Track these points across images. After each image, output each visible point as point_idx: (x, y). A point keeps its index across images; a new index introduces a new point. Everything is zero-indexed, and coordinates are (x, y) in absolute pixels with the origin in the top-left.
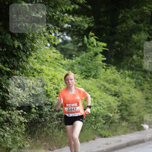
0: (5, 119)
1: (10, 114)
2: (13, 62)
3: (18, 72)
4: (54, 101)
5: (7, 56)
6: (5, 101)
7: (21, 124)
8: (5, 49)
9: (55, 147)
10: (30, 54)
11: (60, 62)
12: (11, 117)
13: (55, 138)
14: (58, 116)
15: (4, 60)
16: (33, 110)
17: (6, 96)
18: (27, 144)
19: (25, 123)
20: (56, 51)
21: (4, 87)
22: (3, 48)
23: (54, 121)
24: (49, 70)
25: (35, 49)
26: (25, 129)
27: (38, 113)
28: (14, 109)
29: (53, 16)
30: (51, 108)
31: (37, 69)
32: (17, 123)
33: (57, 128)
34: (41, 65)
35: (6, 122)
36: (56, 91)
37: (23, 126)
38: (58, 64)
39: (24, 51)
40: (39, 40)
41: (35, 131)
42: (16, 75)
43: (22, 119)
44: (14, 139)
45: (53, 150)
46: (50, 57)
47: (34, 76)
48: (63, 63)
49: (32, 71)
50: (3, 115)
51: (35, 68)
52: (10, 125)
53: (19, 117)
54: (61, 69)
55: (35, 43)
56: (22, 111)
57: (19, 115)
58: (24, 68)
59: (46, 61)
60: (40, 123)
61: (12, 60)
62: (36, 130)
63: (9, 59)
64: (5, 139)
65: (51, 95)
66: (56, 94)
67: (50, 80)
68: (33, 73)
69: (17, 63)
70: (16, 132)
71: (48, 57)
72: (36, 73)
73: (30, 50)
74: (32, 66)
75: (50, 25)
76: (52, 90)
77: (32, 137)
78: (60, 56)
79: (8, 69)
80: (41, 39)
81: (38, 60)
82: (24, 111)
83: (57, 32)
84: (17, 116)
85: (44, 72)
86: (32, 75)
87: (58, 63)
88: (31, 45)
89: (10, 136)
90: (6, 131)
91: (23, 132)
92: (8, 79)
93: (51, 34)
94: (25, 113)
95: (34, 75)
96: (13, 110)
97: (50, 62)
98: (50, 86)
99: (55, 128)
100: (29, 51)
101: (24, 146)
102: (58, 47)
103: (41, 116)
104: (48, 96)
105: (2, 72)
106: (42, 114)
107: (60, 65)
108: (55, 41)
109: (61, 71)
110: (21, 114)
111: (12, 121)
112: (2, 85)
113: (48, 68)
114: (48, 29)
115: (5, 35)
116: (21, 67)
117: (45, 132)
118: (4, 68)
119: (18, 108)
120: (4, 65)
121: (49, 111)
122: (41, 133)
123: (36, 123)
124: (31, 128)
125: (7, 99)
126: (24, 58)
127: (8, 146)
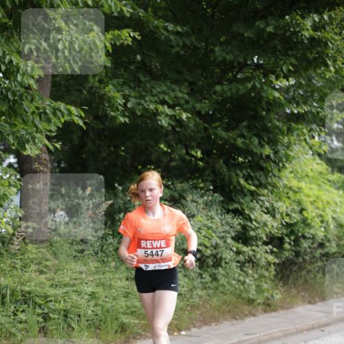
0: (246, 258)
1: (254, 251)
2: (259, 178)
3: (266, 191)
4: (317, 234)
5: (251, 169)
6: (247, 233)
7: (270, 265)
8: (250, 158)
9: (317, 299)
10: (284, 166)
11: (326, 177)
12: (254, 256)
13: (317, 286)
14: (322, 255)
15: (246, 174)
16: (287, 246)
17: (248, 226)
18: (277, 294)
19: (274, 264)
20: (319, 161)
21: (246, 212)
22: (245, 158)
23: (317, 261)
24: (311, 189)
25: (291, 159)
26: (274, 272)
27: (292, 250)
28: (260, 243)
29: (318, 113)
30: (312, 244)
31: (293, 188)
32: (264, 263)
33: (321, 272)
34: (299, 182)
35: (249, 262)
36: (320, 218)
37: (272, 268)
38: (323, 180)
39: (275, 162)
40: (297, 146)
41: (288, 276)
42: (264, 195)
43: (271, 258)
44: (258, 287)
45: (314, 304)
46: (312, 170)
47: (289, 198)
48: (330, 179)
49: (286, 191)
50: (244, 252)
51: (291, 185)
52: (253, 267)
53: (267, 255)
54: (328, 187)
55: (292, 151)
56: (270, 247)
57: (267, 252)
58: (274, 186)
59: (307, 176)
60: (295, 264)
61: (258, 174)
62: (291, 274)
63: (253, 173)
64: (246, 286)
65: (313, 224)
66: (319, 222)
67: (312, 204)
68: (287, 193)
69: (264, 179)
70: (262, 276)
71: (309, 170)
72: (291, 194)
73: (284, 160)
74: (286, 183)
75: (314, 126)
76: (314, 217)
77: (285, 284)
78: (327, 169)
79: (253, 188)
80: (299, 144)
81: (295, 175)
82: (274, 247)
83: (323, 135)
84: (264, 255)
85: (303, 192)
86: (285, 195)
87: (324, 178)
88: (286, 153)
89: (253, 283)
90: (248, 274)
91: (272, 277)
92: (252, 201)
93: (313, 137)
94: (275, 249)
95: (289, 195)
96: (257, 246)
97: (312, 177)
98: (312, 212)
99: (318, 272)
100: (282, 162)
101: (272, 296)
102: (323, 157)
103: (297, 254)
104: (308, 225)
105: (243, 191)
106: (299, 252)
107: (325, 181)
108: (320, 147)
109: (328, 191)
110: (268, 251)
111: (255, 261)
112: (243, 210)
113: (309, 186)
114: (311, 130)
115: (251, 138)
116: (270, 184)
117: (303, 278)
118: (247, 186)
119: (266, 244)
120: (246, 180)
121: (309, 247)
122: (297, 279)
123: (291, 264)
124: (284, 271)
125: (250, 229)
126: (276, 171)
127: (251, 296)
